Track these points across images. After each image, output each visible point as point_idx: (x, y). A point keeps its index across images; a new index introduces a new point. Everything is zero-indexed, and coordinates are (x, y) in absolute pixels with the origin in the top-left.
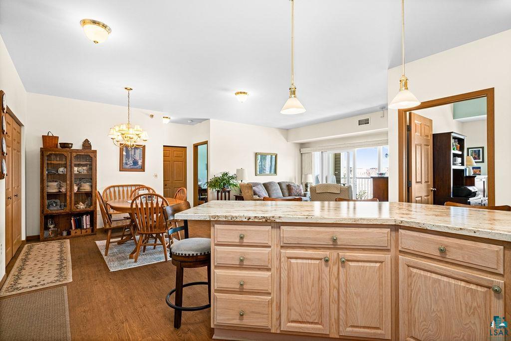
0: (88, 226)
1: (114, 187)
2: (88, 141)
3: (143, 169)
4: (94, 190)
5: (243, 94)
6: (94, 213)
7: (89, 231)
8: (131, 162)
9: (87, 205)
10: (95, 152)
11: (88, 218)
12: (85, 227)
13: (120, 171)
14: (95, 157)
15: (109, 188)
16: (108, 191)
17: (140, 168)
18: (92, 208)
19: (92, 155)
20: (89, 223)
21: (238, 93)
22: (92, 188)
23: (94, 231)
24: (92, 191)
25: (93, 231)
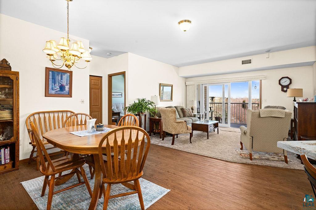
0: (8, 161)
1: (39, 113)
2: (6, 62)
3: (70, 95)
4: (15, 118)
5: (187, 23)
6: (16, 144)
7: (9, 167)
8: (57, 87)
9: (6, 136)
10: (17, 74)
11: (7, 151)
12: (3, 162)
13: (45, 96)
14: (17, 79)
15: (33, 115)
16: (32, 118)
17: (67, 93)
18: (13, 139)
19: (12, 77)
20: (8, 157)
21: (182, 22)
22: (13, 116)
23: (16, 166)
24: (13, 119)
25: (13, 166)
